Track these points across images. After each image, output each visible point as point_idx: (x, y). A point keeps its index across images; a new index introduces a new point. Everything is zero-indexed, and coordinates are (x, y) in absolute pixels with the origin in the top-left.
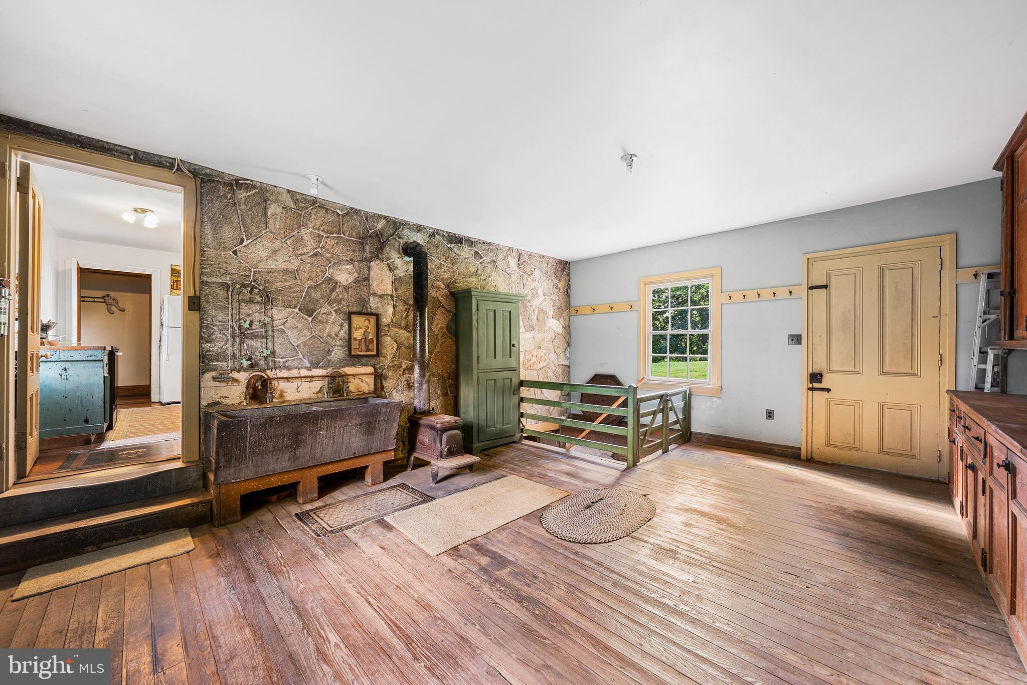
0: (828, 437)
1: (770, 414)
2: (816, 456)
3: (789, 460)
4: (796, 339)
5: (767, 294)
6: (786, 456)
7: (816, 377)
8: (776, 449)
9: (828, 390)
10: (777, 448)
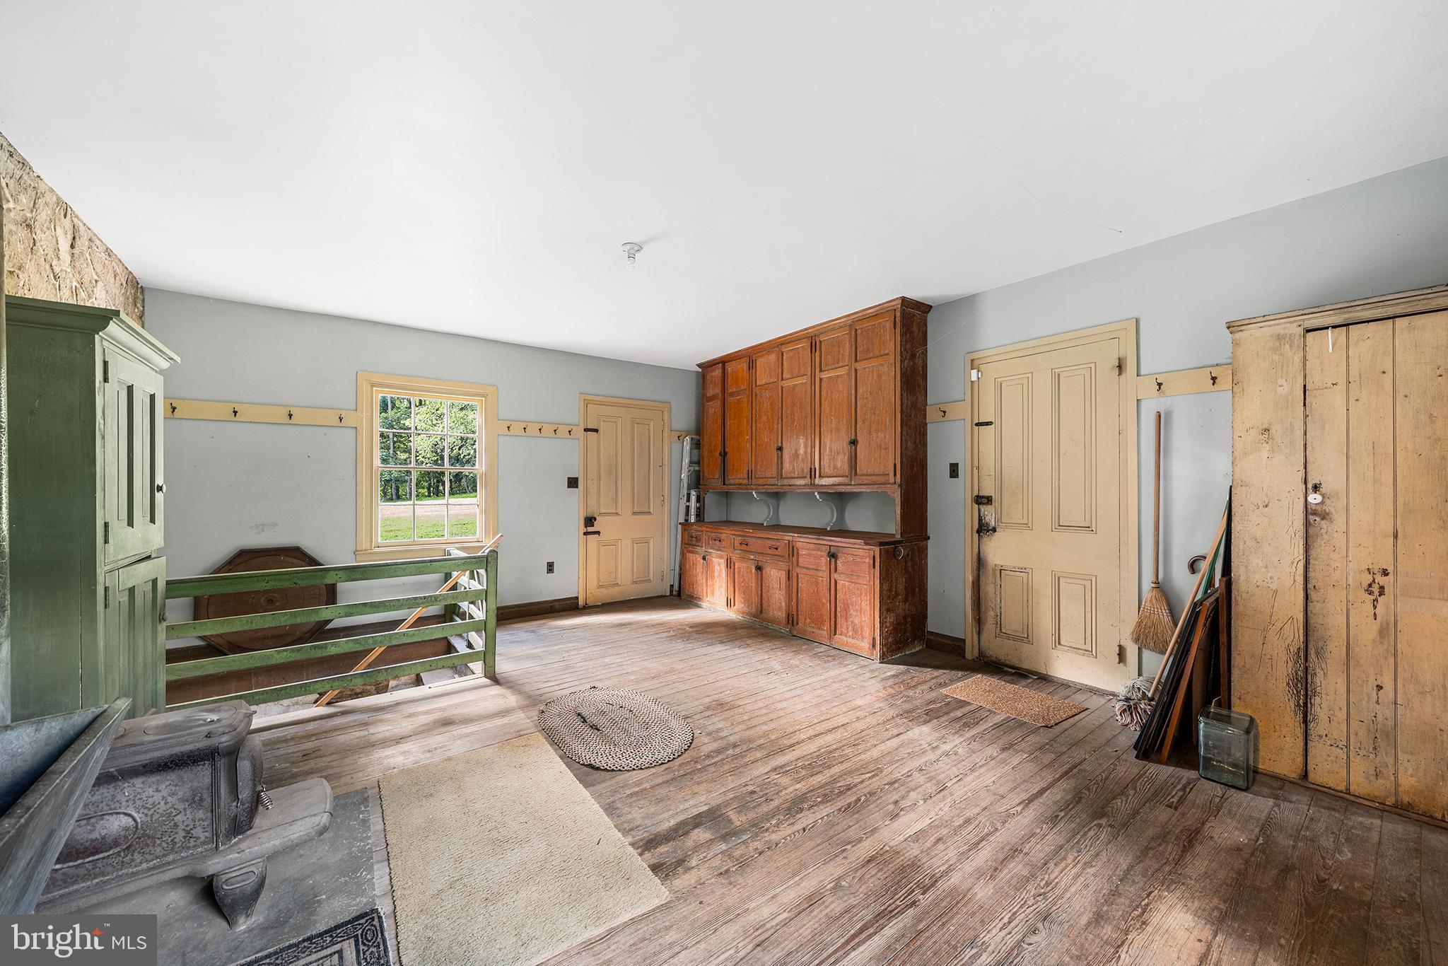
0: (599, 581)
1: (550, 567)
2: (590, 603)
3: (571, 612)
4: (573, 483)
5: (548, 430)
6: (566, 610)
7: (590, 521)
8: (556, 605)
9: (598, 533)
10: (557, 603)
